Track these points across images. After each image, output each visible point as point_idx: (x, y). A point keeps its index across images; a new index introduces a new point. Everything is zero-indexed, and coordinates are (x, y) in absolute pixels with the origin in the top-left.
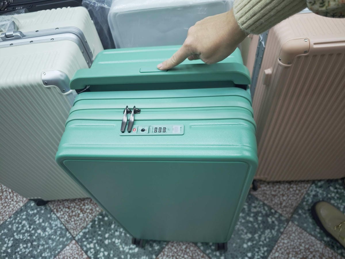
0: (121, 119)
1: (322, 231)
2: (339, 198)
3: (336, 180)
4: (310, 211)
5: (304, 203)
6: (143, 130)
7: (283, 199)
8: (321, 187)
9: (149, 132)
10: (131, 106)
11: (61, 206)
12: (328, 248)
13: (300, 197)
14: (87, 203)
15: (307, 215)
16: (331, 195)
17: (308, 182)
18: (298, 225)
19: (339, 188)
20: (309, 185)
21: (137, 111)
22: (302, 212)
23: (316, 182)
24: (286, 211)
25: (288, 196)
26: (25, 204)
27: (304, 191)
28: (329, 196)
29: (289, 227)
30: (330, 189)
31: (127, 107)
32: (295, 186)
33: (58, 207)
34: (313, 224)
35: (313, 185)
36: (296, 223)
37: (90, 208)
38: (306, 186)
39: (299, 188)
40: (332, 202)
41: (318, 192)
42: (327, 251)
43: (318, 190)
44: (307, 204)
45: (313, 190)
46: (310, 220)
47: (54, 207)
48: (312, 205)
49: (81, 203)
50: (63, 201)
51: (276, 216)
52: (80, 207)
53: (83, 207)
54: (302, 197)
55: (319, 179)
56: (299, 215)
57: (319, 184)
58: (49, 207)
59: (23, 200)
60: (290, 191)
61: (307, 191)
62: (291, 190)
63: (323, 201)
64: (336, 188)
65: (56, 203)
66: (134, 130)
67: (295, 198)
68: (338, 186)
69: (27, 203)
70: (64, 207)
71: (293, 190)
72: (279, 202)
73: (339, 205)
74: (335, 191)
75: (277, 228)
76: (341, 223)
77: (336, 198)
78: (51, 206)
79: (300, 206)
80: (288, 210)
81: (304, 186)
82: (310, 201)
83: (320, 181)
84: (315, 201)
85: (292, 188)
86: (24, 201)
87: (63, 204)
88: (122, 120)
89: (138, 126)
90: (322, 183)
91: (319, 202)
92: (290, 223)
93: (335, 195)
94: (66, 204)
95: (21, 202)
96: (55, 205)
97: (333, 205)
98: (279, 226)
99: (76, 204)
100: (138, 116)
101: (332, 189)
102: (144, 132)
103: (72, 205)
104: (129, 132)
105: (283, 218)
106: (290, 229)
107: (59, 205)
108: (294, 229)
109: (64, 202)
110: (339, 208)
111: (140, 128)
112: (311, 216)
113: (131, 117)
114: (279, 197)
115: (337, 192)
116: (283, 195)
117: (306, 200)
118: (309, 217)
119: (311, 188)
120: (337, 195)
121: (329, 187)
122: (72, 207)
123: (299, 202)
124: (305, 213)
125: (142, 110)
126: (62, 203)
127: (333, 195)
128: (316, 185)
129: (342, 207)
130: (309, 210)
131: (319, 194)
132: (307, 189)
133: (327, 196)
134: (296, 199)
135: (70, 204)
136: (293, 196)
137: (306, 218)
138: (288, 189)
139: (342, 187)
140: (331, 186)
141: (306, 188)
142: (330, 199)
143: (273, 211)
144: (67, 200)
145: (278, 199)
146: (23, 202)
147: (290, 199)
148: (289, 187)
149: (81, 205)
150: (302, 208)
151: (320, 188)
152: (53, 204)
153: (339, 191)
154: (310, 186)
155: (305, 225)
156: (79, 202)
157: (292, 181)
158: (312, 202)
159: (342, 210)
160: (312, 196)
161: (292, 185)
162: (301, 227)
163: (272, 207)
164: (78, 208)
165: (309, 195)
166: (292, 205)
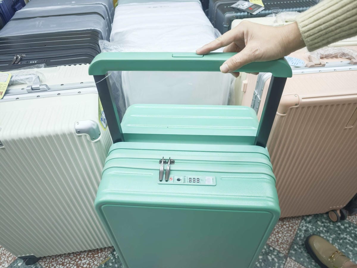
0: (158, 168)
2: (327, 232)
3: (322, 215)
5: (298, 239)
7: (278, 236)
8: (309, 222)
9: (185, 182)
10: (167, 157)
13: (293, 232)
15: (302, 249)
16: (319, 229)
17: (297, 218)
18: (295, 261)
19: (326, 222)
20: (299, 221)
21: (172, 162)
22: (297, 247)
23: (305, 218)
24: (283, 247)
25: (283, 233)
27: (296, 227)
29: (288, 263)
30: (318, 224)
32: (287, 223)
34: (308, 258)
35: (303, 221)
36: (294, 258)
38: (297, 222)
39: (291, 225)
41: (308, 227)
43: (308, 225)
44: (300, 240)
45: (305, 226)
46: (306, 254)
51: (275, 253)
54: (295, 232)
55: (308, 214)
56: (295, 250)
57: (308, 219)
60: (284, 228)
61: (298, 227)
63: (314, 234)
64: (323, 222)
66: (171, 179)
67: (289, 235)
68: (324, 220)
71: (287, 227)
72: (276, 240)
73: (328, 238)
74: (323, 225)
75: (277, 264)
77: (324, 231)
79: (294, 242)
80: (285, 246)
81: (295, 223)
82: (303, 236)
83: (308, 216)
85: (285, 225)
88: (160, 170)
89: (174, 176)
90: (310, 218)
92: (288, 259)
93: (323, 229)
100: (173, 167)
102: (180, 181)
104: (167, 181)
105: (281, 255)
106: (289, 265)
108: (292, 264)
111: (176, 178)
113: (167, 167)
114: (275, 235)
116: (278, 232)
117: (299, 235)
118: (304, 251)
119: (302, 224)
120: (325, 229)
121: (316, 222)
123: (293, 238)
124: (300, 248)
127: (321, 229)
128: (305, 220)
129: (331, 239)
131: (309, 229)
132: (298, 225)
133: (316, 230)
136: (287, 233)
137: (301, 252)
138: (282, 226)
140: (318, 220)
142: (320, 232)
143: (271, 249)
147: (285, 236)
148: (282, 224)
150: (297, 244)
153: (326, 224)
154: (301, 222)
155: (302, 259)
157: (285, 218)
158: (305, 236)
160: (303, 232)
161: (285, 223)
162: (298, 263)
163: (270, 244)
165: (301, 230)
166: (288, 241)
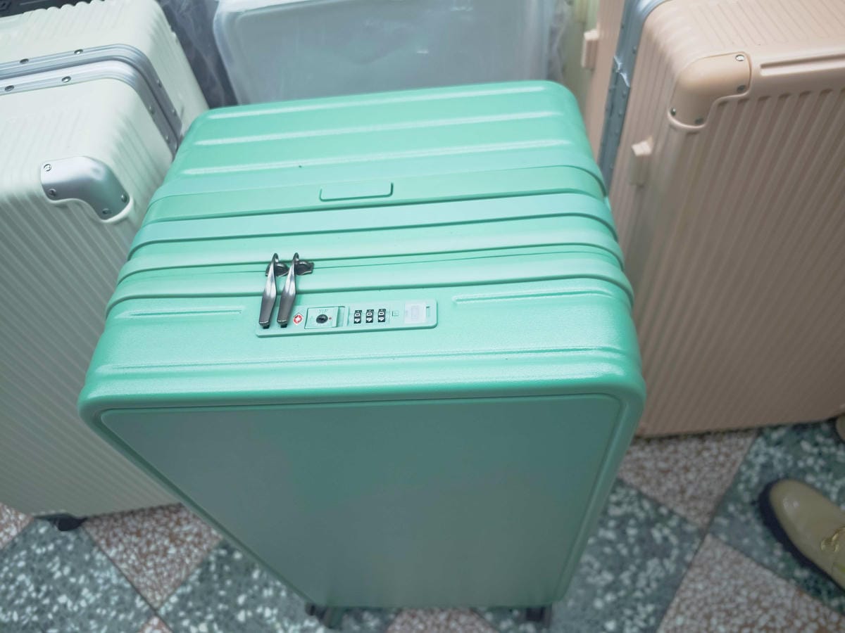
0: (260, 290)
1: (789, 555)
2: (826, 470)
3: (816, 425)
4: (757, 506)
5: (741, 487)
6: (322, 319)
7: (686, 479)
8: (779, 443)
9: (340, 323)
10: (285, 255)
11: (117, 530)
12: (806, 597)
13: (730, 471)
14: (186, 519)
15: (750, 515)
16: (805, 461)
17: (746, 431)
18: (728, 544)
19: (825, 445)
20: (749, 440)
21: (303, 268)
22: (737, 509)
23: (767, 432)
24: (695, 508)
25: (699, 471)
26: (23, 530)
27: (738, 456)
28: (801, 464)
29: (707, 549)
30: (801, 449)
31: (276, 256)
32: (714, 445)
33: (111, 533)
34: (766, 539)
35: (760, 440)
36: (723, 537)
37: (195, 530)
38: (742, 442)
39: (724, 450)
40: (810, 479)
41: (771, 457)
42: (804, 605)
43: (772, 450)
44: (747, 489)
45: (761, 452)
46: (759, 528)
47: (101, 534)
48: (761, 490)
49: (171, 520)
50: (123, 514)
51: (674, 522)
52: (168, 531)
53: (176, 530)
54: (734, 471)
55: (775, 423)
56: (730, 516)
57: (775, 436)
58: (87, 533)
59: (18, 519)
60: (704, 459)
61: (745, 457)
62: (706, 454)
63: (787, 477)
64: (816, 444)
65: (105, 524)
66: (298, 319)
67: (715, 475)
68: (820, 439)
69: (29, 526)
70: (125, 533)
71: (711, 456)
72: (677, 488)
73: (827, 487)
74: (816, 450)
75: (675, 552)
76: (836, 533)
77: (817, 468)
78: (92, 532)
79: (729, 495)
80: (701, 505)
81: (737, 445)
82: (755, 480)
83: (776, 428)
84: (767, 479)
85: (708, 449)
86: (19, 522)
87: (124, 524)
88: (263, 294)
89: (308, 308)
90: (782, 432)
91: (776, 481)
92: (709, 539)
93: (816, 462)
94: (131, 523)
95: (13, 525)
96: (101, 528)
97: (812, 486)
98: (680, 547)
99: (158, 521)
100: (306, 282)
101: (806, 446)
102: (325, 324)
103: (146, 525)
104: (284, 326)
105: (689, 528)
106: (709, 554)
107: (113, 527)
108: (719, 552)
109: (126, 519)
110: (826, 494)
111: (315, 314)
112: (758, 518)
113: (288, 285)
114: (677, 475)
115: (820, 454)
116: (686, 469)
117: (743, 478)
118: (753, 521)
119: (755, 448)
120: (821, 462)
121: (799, 442)
122: (148, 532)
123: (727, 485)
124: (743, 512)
125: (317, 264)
126: (120, 521)
127: (810, 461)
128: (767, 439)
129: (835, 490)
130: (753, 503)
131: (775, 462)
132: (745, 451)
133: (795, 464)
134: (720, 478)
135: (142, 524)
136: (713, 470)
137: (747, 523)
138: (699, 453)
139: (830, 441)
140: (802, 439)
141: (742, 448)
142: (805, 471)
143: (664, 511)
144: (132, 513)
145: (675, 479)
146: (16, 525)
147: (704, 478)
148: (700, 447)
149: (171, 525)
150: (737, 500)
151: (778, 447)
152: (97, 526)
153: (825, 450)
154: (753, 443)
155: (746, 541)
156: (165, 516)
157: (709, 433)
158: (760, 482)
159: (834, 497)
160: (757, 468)
161: (707, 444)
162: (735, 548)
163: (661, 500)
164: (162, 534)
165: (750, 465)
166: (711, 493)
